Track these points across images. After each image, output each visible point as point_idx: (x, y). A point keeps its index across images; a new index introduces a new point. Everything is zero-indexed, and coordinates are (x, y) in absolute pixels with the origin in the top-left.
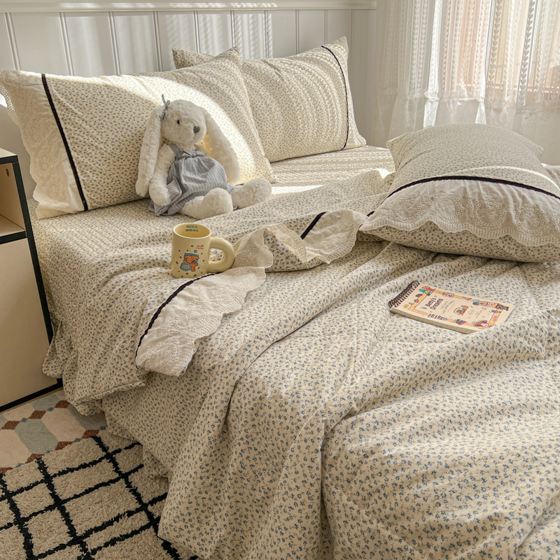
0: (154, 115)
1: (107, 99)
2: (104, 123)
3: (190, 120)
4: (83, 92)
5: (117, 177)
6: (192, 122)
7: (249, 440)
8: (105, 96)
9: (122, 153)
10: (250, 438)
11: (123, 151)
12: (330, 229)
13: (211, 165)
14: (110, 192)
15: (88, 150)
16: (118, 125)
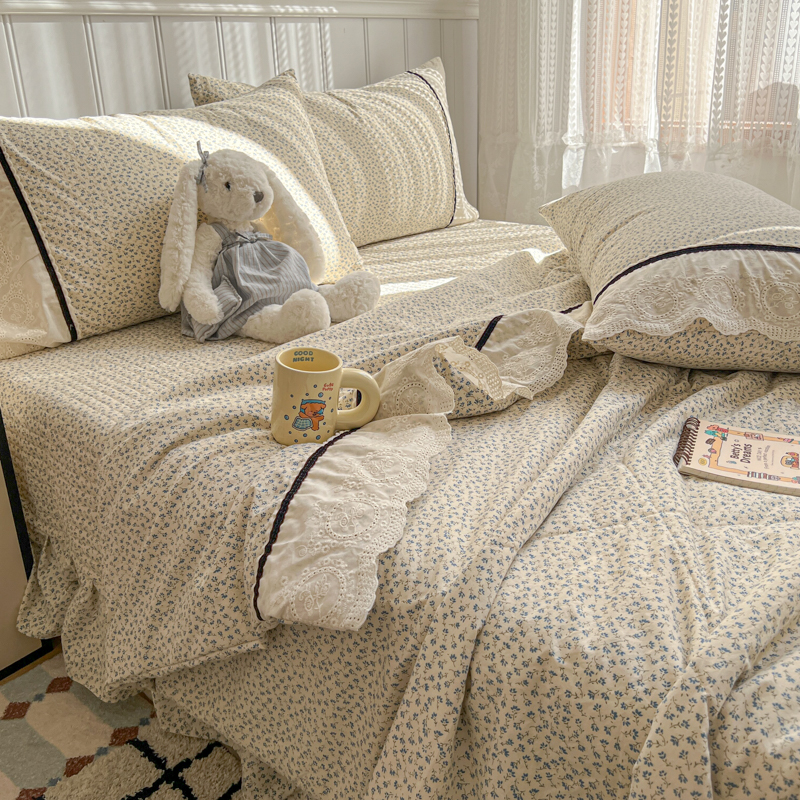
0: (185, 174)
1: (100, 153)
2: (97, 192)
3: (247, 182)
4: (58, 142)
5: (125, 281)
6: (252, 185)
7: (524, 742)
8: (96, 149)
9: (131, 241)
10: (526, 738)
11: (134, 237)
12: (515, 343)
13: (284, 254)
14: (114, 308)
15: (73, 238)
16: (123, 196)
